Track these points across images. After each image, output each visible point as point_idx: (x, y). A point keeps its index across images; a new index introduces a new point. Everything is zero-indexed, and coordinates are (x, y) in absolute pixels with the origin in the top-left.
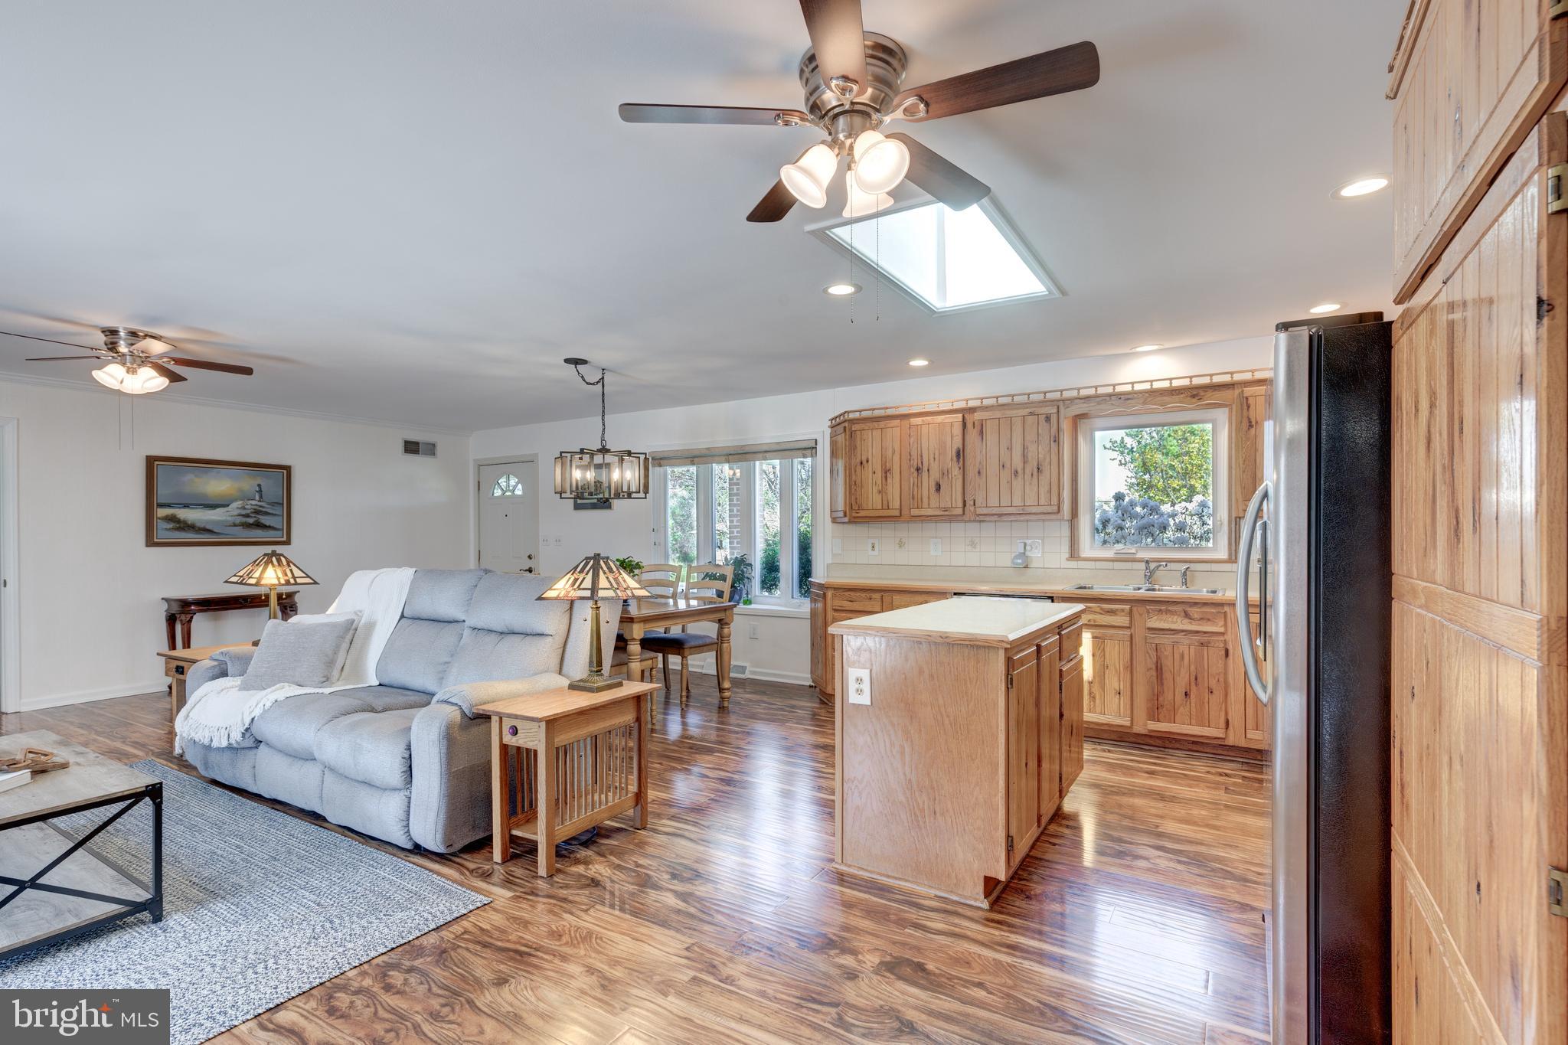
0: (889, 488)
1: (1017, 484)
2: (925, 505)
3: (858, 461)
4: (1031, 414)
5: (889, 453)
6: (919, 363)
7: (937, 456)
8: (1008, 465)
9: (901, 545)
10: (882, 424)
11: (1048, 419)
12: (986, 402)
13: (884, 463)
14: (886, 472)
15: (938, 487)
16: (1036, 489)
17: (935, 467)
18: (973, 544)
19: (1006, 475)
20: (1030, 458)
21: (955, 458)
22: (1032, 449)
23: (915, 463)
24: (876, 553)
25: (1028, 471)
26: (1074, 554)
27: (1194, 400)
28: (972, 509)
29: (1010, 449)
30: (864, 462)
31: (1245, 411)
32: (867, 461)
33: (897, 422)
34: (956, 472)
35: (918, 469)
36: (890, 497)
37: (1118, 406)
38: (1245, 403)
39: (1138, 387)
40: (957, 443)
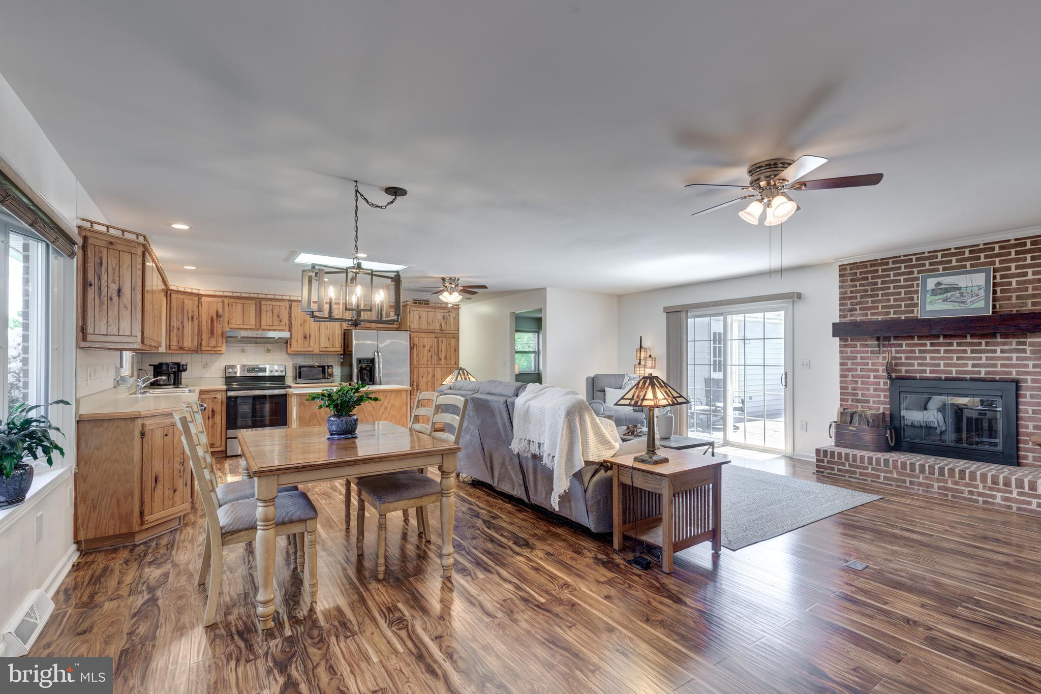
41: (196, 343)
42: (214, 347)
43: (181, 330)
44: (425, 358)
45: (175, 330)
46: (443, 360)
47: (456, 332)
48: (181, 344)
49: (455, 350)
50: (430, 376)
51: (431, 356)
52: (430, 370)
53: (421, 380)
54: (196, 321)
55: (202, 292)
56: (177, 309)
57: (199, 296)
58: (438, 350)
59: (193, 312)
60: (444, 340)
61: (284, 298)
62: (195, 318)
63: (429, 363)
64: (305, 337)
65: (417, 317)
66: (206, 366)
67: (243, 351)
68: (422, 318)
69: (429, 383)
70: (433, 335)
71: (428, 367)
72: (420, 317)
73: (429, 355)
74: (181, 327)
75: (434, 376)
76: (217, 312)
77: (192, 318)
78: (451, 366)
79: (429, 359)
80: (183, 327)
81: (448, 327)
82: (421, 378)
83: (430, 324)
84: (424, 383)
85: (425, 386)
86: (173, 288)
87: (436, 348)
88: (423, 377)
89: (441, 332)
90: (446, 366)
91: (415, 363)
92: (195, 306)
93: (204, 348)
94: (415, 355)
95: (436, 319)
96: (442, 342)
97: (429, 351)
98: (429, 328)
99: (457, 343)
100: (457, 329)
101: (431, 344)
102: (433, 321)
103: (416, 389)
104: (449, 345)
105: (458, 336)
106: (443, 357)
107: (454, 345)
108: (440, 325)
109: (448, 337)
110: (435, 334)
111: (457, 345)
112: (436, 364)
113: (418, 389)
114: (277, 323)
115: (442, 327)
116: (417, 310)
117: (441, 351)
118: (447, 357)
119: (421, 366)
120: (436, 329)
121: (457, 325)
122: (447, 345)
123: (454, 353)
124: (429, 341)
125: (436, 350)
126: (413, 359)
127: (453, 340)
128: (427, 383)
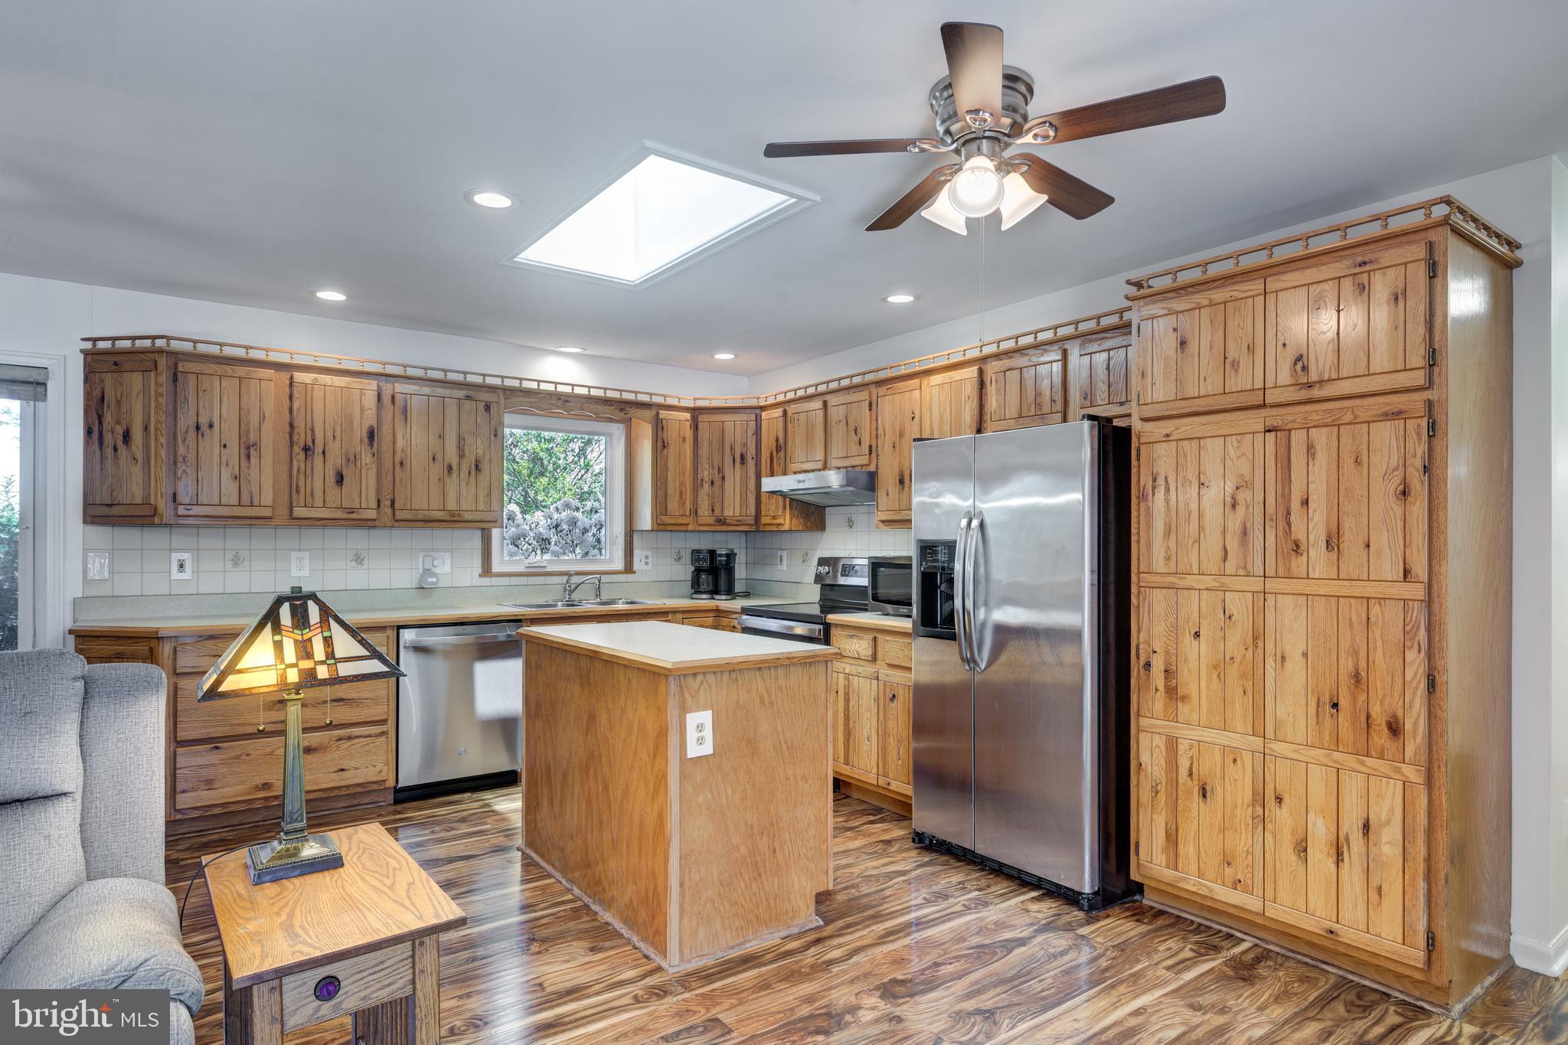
0: (254, 473)
1: (452, 483)
2: (319, 502)
3: (192, 422)
4: (468, 397)
5: (254, 419)
6: (331, 295)
7: (338, 434)
8: (439, 458)
9: (236, 561)
10: (241, 371)
11: (487, 408)
12: (410, 372)
13: (244, 434)
14: (249, 449)
15: (340, 479)
16: (473, 490)
17: (334, 448)
18: (359, 559)
19: (436, 470)
20: (467, 452)
21: (366, 440)
22: (469, 440)
23: (303, 438)
24: (187, 575)
25: (465, 468)
27: (622, 414)
28: (389, 511)
29: (441, 437)
30: (204, 427)
31: (660, 432)
32: (211, 426)
33: (270, 373)
34: (366, 458)
35: (306, 449)
36: (255, 489)
37: (558, 408)
38: (659, 425)
39: (578, 391)
40: (370, 418)
41: (752, 510)
42: (774, 517)
43: (717, 484)
44: (1212, 544)
45: (706, 486)
46: (1318, 559)
47: (1418, 378)
48: (717, 513)
49: (1404, 492)
50: (1235, 643)
51: (1245, 532)
52: (1239, 605)
53: (1189, 646)
54: (750, 464)
55: (762, 403)
56: (710, 443)
57: (757, 410)
58: (1285, 496)
59: (745, 445)
60: (1320, 436)
62: (749, 457)
63: (1231, 566)
64: (901, 482)
65: (1171, 342)
66: (805, 558)
67: (850, 523)
68: (1193, 347)
69: (1233, 672)
70: (1255, 421)
72: (1183, 343)
73: (1235, 523)
74: (717, 478)
75: (1257, 637)
76: (777, 440)
77: (742, 457)
78: (1369, 590)
79: (1233, 544)
80: (723, 478)
81: (1347, 358)
82: (1187, 639)
83: (1235, 365)
84: (1203, 667)
85: (1209, 680)
86: (700, 404)
87: (1271, 489)
88: (1197, 635)
89: (1303, 394)
90: (1334, 588)
91: (1159, 565)
92: (750, 433)
93: (764, 520)
94: (1159, 525)
95: (1271, 333)
96: (1310, 450)
97: (1234, 506)
98: (1233, 384)
99: (1421, 449)
100: (1417, 358)
101: (1244, 467)
102: (1251, 349)
103: (1161, 687)
104: (1357, 461)
105: (1430, 404)
106: (1318, 535)
107: (1394, 461)
108: (1299, 358)
109: (1348, 417)
110: (1264, 412)
111: (1418, 463)
112: (1270, 571)
113: (1172, 693)
114: (854, 449)
115: (1312, 366)
116: (1171, 313)
117: (1306, 502)
118: (1347, 536)
119: (1189, 581)
120: (1270, 383)
121: (1421, 330)
122: (1348, 460)
123: (1399, 511)
124: (1231, 452)
125: (1270, 500)
126: (1149, 545)
127: (1385, 434)
128: (1219, 667)
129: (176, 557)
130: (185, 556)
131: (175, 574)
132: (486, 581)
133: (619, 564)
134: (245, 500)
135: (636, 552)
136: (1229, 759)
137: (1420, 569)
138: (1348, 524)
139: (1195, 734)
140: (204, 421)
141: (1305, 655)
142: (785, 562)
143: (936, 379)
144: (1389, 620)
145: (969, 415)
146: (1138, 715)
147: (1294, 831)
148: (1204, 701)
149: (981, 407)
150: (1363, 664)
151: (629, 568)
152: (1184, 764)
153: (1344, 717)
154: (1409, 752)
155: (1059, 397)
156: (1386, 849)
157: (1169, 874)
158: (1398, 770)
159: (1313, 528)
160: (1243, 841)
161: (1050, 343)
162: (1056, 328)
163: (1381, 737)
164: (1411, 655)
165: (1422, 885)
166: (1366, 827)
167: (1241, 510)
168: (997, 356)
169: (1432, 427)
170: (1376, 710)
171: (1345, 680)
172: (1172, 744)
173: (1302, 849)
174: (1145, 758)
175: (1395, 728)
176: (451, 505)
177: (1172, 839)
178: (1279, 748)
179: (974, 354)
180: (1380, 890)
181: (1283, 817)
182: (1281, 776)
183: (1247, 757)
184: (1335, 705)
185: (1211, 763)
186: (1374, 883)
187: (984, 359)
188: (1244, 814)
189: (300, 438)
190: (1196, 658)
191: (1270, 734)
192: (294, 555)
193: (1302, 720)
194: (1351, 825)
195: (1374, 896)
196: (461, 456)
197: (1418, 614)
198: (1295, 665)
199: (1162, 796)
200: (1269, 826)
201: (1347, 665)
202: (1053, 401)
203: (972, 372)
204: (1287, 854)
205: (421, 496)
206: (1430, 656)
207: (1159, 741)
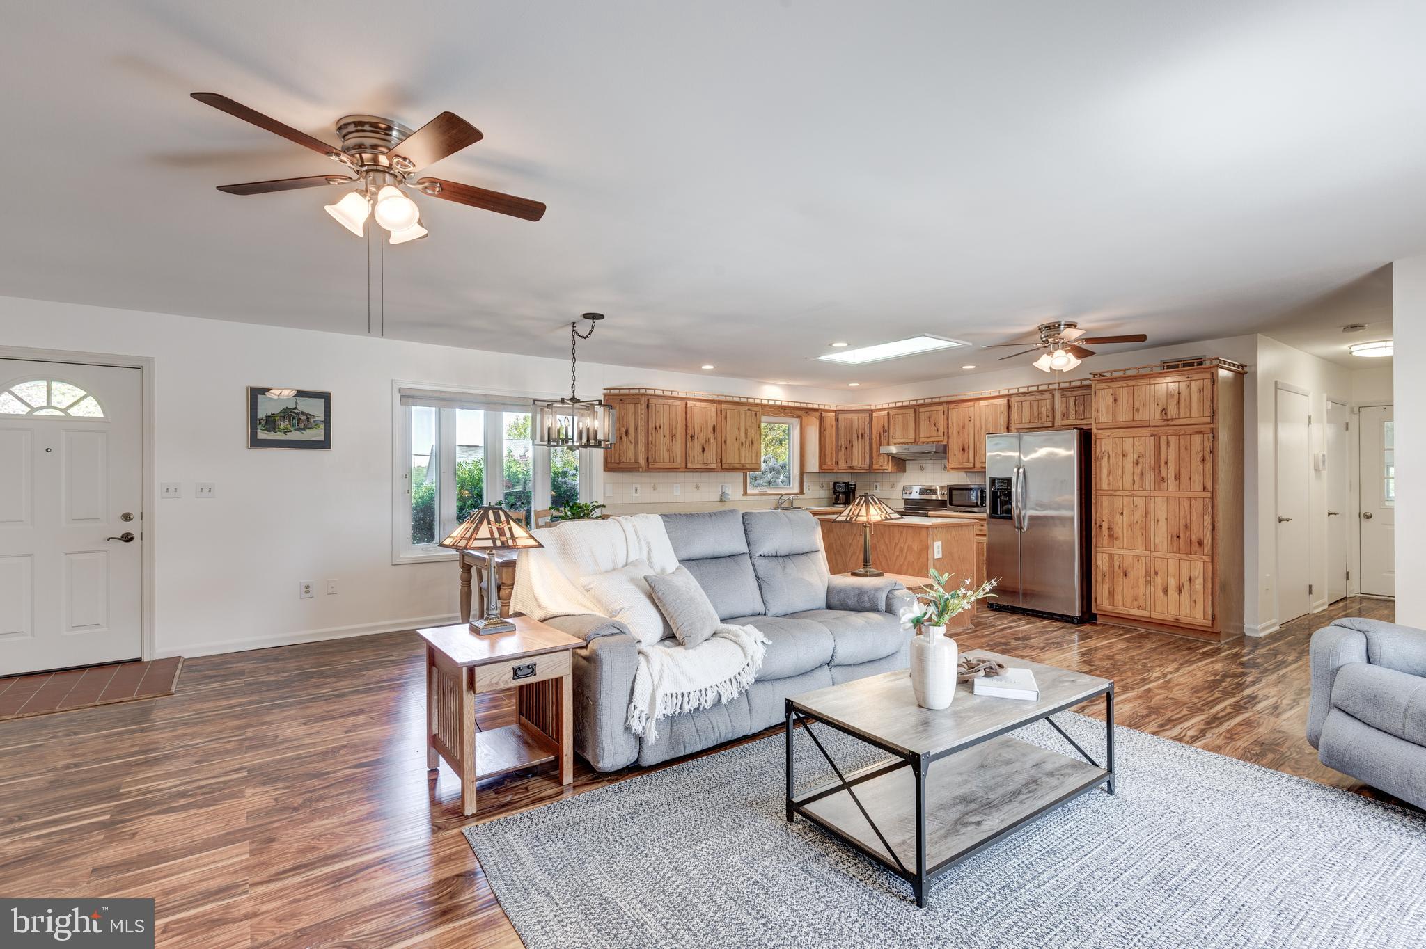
0: (674, 448)
1: (743, 451)
2: (695, 461)
3: (654, 425)
4: (749, 410)
5: (674, 423)
6: (708, 367)
7: (703, 429)
8: (738, 439)
9: (655, 488)
10: (670, 402)
11: (756, 414)
12: (727, 399)
13: (671, 430)
14: (673, 436)
15: (704, 450)
16: (750, 454)
17: (702, 436)
18: (698, 487)
19: (737, 445)
20: (748, 436)
21: (712, 431)
22: (749, 430)
24: (638, 494)
25: (748, 444)
26: (745, 493)
28: (719, 465)
29: (739, 429)
30: (658, 428)
31: (822, 423)
32: (660, 427)
33: (679, 402)
34: (712, 441)
35: (692, 437)
36: (675, 455)
38: (821, 419)
40: (714, 422)
41: (867, 461)
42: (881, 466)
43: (849, 449)
44: (1128, 478)
45: (843, 450)
46: (1171, 484)
47: (1208, 420)
48: (849, 464)
49: (1203, 460)
50: (1138, 515)
51: (1142, 474)
52: (1140, 502)
53: (1118, 518)
54: (867, 439)
55: (873, 408)
56: (845, 429)
57: (871, 412)
58: (1158, 461)
59: (864, 429)
60: (1172, 439)
61: (942, 400)
62: (866, 435)
63: (1136, 487)
64: (963, 449)
65: (1110, 400)
66: (892, 486)
67: (922, 469)
68: (1120, 402)
69: (1137, 527)
70: (1146, 432)
71: (1133, 496)
72: (1115, 400)
73: (1137, 470)
74: (849, 446)
75: (1147, 514)
76: (884, 427)
77: (862, 435)
78: (1191, 495)
79: (1137, 478)
80: (852, 446)
81: (1182, 411)
82: (1118, 515)
83: (1138, 410)
84: (1125, 526)
85: (1127, 531)
86: (839, 408)
87: (1152, 458)
88: (1122, 513)
89: (1165, 423)
90: (1178, 494)
91: (1105, 486)
92: (866, 423)
93: (875, 467)
94: (1105, 471)
95: (1152, 399)
96: (1168, 444)
97: (1137, 464)
98: (1136, 418)
99: (1209, 445)
100: (1208, 413)
101: (1142, 450)
102: (1144, 405)
103: (1106, 535)
104: (1186, 449)
105: (1212, 429)
106: (1171, 475)
107: (1199, 449)
108: (1164, 410)
109: (1183, 432)
110: (1149, 429)
111: (1208, 450)
112: (1153, 488)
113: (1112, 537)
114: (934, 433)
115: (1169, 413)
116: (1110, 387)
117: (1166, 463)
118: (1182, 475)
119: (1118, 493)
120: (1152, 418)
121: (1209, 403)
122: (1183, 449)
123: (1201, 466)
124: (1136, 443)
125: (1152, 462)
126: (1101, 479)
127: (1197, 439)
128: (1132, 526)
129: (634, 486)
130: (638, 486)
131: (634, 494)
132: (745, 498)
133: (797, 490)
134: (672, 460)
135: (805, 483)
136: (1136, 560)
137: (1209, 487)
138: (1183, 471)
139: (1122, 552)
140: (658, 425)
141: (1167, 519)
142: (878, 487)
143: (983, 403)
144: (1198, 506)
145: (1002, 420)
146: (1096, 546)
147: (1162, 584)
148: (1125, 539)
149: (1009, 417)
150: (1189, 521)
151: (802, 492)
152: (1116, 564)
153: (1181, 540)
154: (1206, 551)
155: (1050, 415)
156: (1197, 586)
157: (1110, 608)
158: (1202, 558)
159: (1169, 472)
160: (1142, 590)
161: (1046, 391)
162: (1048, 385)
163: (1195, 547)
164: (1206, 517)
165: (1210, 597)
166: (1190, 579)
167: (1140, 466)
168: (1017, 394)
169: (1213, 437)
170: (1194, 537)
171: (1182, 527)
172: (1112, 557)
173: (1165, 591)
174: (1099, 563)
175: (1200, 543)
176: (743, 462)
177: (1112, 594)
178: (1156, 554)
179: (1006, 392)
180: (1195, 601)
181: (1158, 580)
182: (1157, 564)
183: (1143, 559)
184: (1178, 537)
185: (1128, 562)
186: (1193, 599)
187: (1009, 396)
188: (1142, 581)
189: (690, 432)
190: (1121, 523)
191: (1152, 549)
192: (675, 485)
193: (1165, 543)
194: (1185, 579)
195: (1193, 604)
196: (746, 438)
197: (1208, 503)
198: (1163, 523)
199: (1107, 578)
200: (1153, 584)
201: (1182, 522)
202: (1047, 416)
203: (1004, 401)
204: (1160, 593)
205: (732, 458)
206: (1213, 517)
207: (1106, 556)
